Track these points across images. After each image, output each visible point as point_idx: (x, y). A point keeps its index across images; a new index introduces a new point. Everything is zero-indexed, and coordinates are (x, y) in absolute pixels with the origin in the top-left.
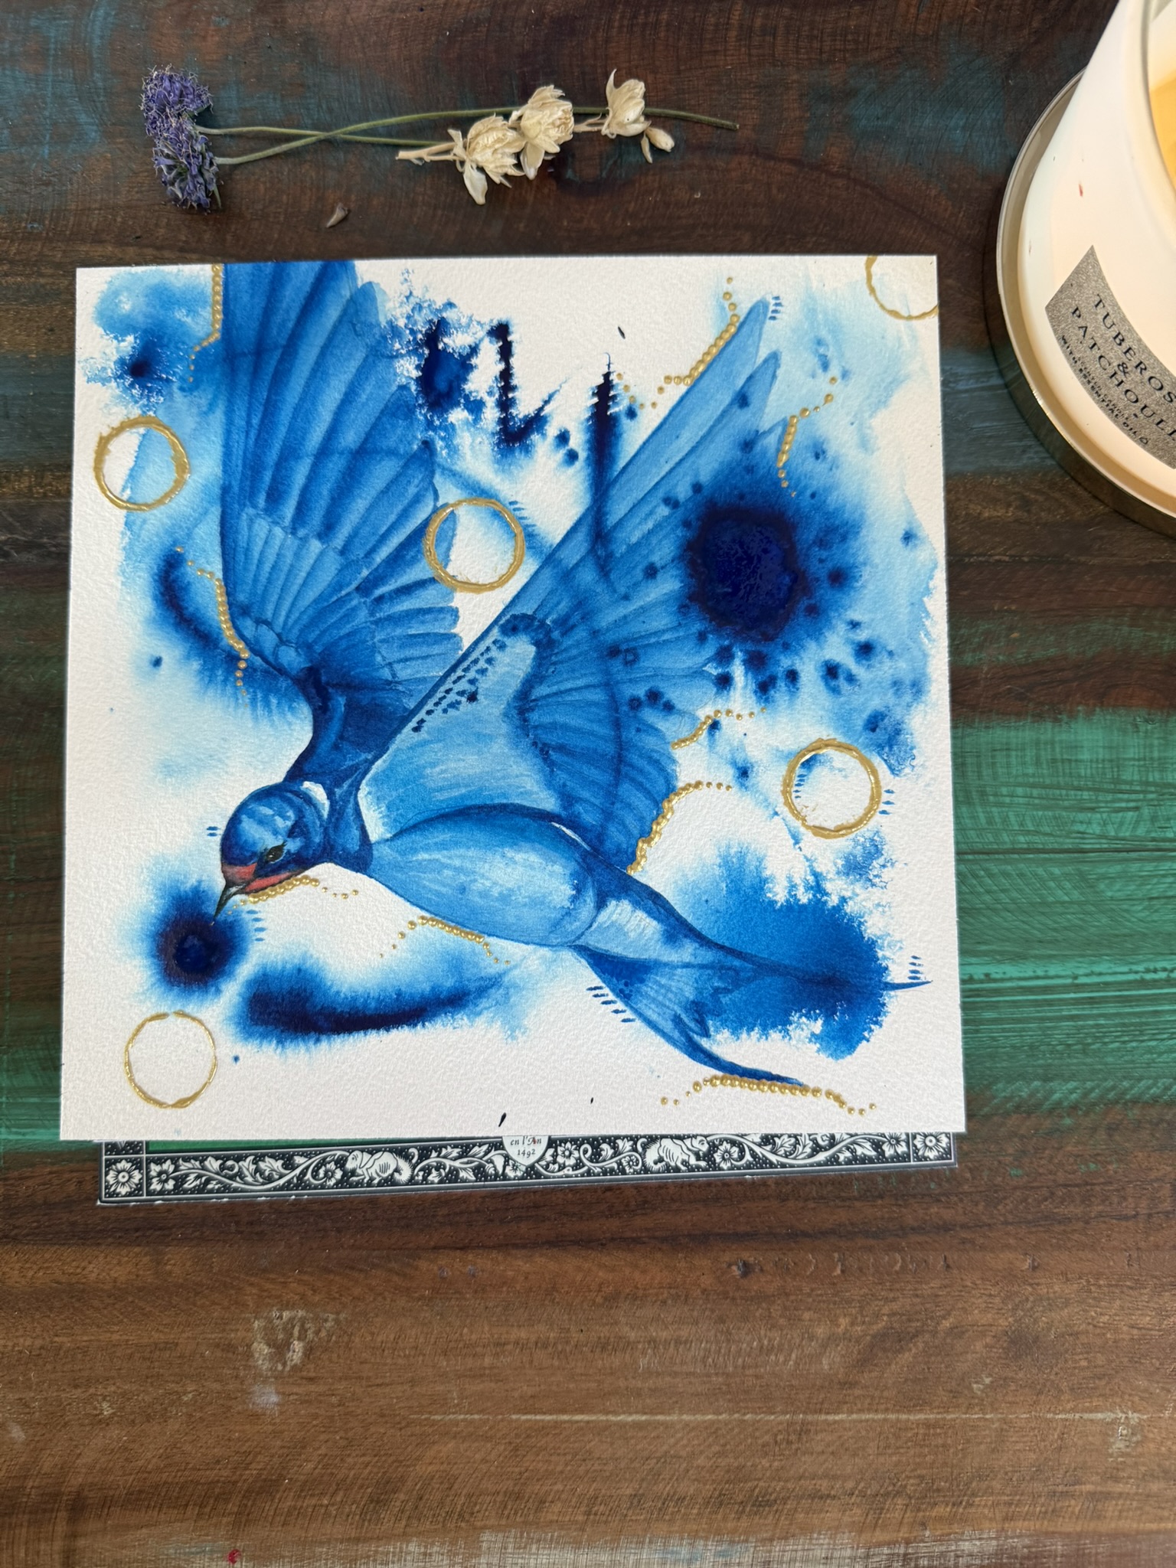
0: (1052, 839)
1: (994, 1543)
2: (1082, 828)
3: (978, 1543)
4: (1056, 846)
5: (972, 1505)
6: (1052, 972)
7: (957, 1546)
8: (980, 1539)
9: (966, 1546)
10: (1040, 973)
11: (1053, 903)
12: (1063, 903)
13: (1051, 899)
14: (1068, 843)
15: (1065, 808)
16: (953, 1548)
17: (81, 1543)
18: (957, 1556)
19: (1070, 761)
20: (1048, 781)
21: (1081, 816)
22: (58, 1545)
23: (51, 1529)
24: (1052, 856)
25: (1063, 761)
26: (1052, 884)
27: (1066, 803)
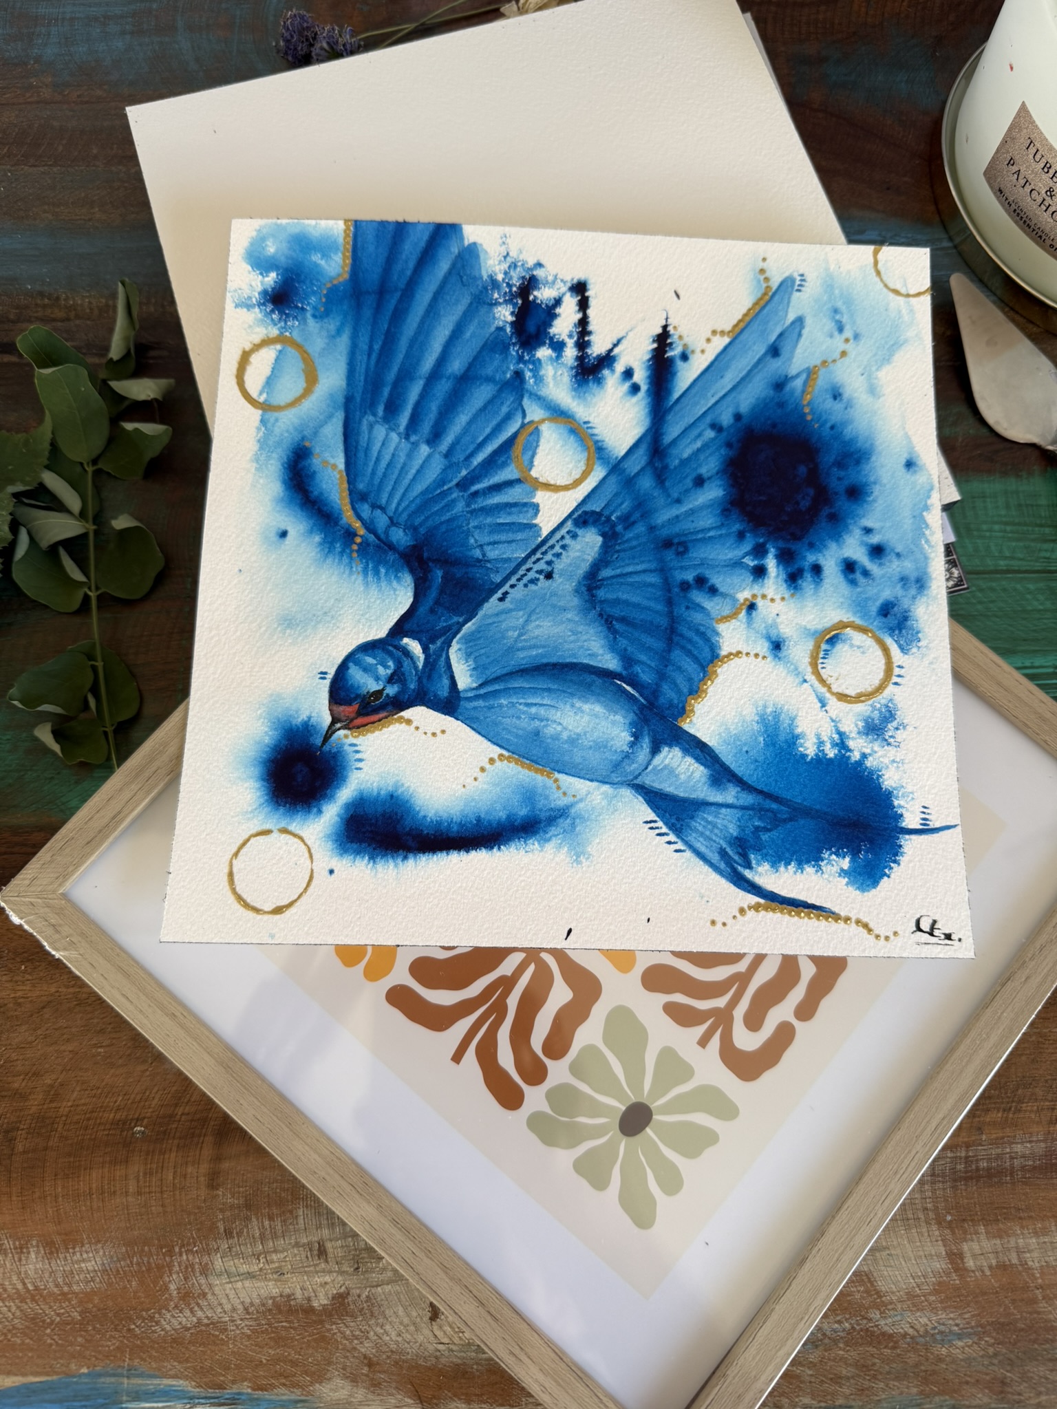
0: (1024, 563)
1: (1043, 1145)
2: (1048, 555)
3: (1028, 1145)
4: (1028, 568)
5: (1020, 1111)
6: (1037, 664)
7: (1011, 1148)
8: (1030, 1142)
9: (1018, 1148)
10: (1028, 664)
11: (1032, 610)
12: (1040, 611)
13: (1029, 608)
14: (1038, 566)
15: (1033, 540)
16: (1008, 1150)
17: (226, 1165)
18: (1012, 1158)
19: (1032, 506)
20: (1017, 520)
21: (1046, 546)
22: (204, 1168)
23: (198, 1153)
24: (1026, 575)
25: (1027, 505)
26: (1029, 596)
27: (1033, 536)
